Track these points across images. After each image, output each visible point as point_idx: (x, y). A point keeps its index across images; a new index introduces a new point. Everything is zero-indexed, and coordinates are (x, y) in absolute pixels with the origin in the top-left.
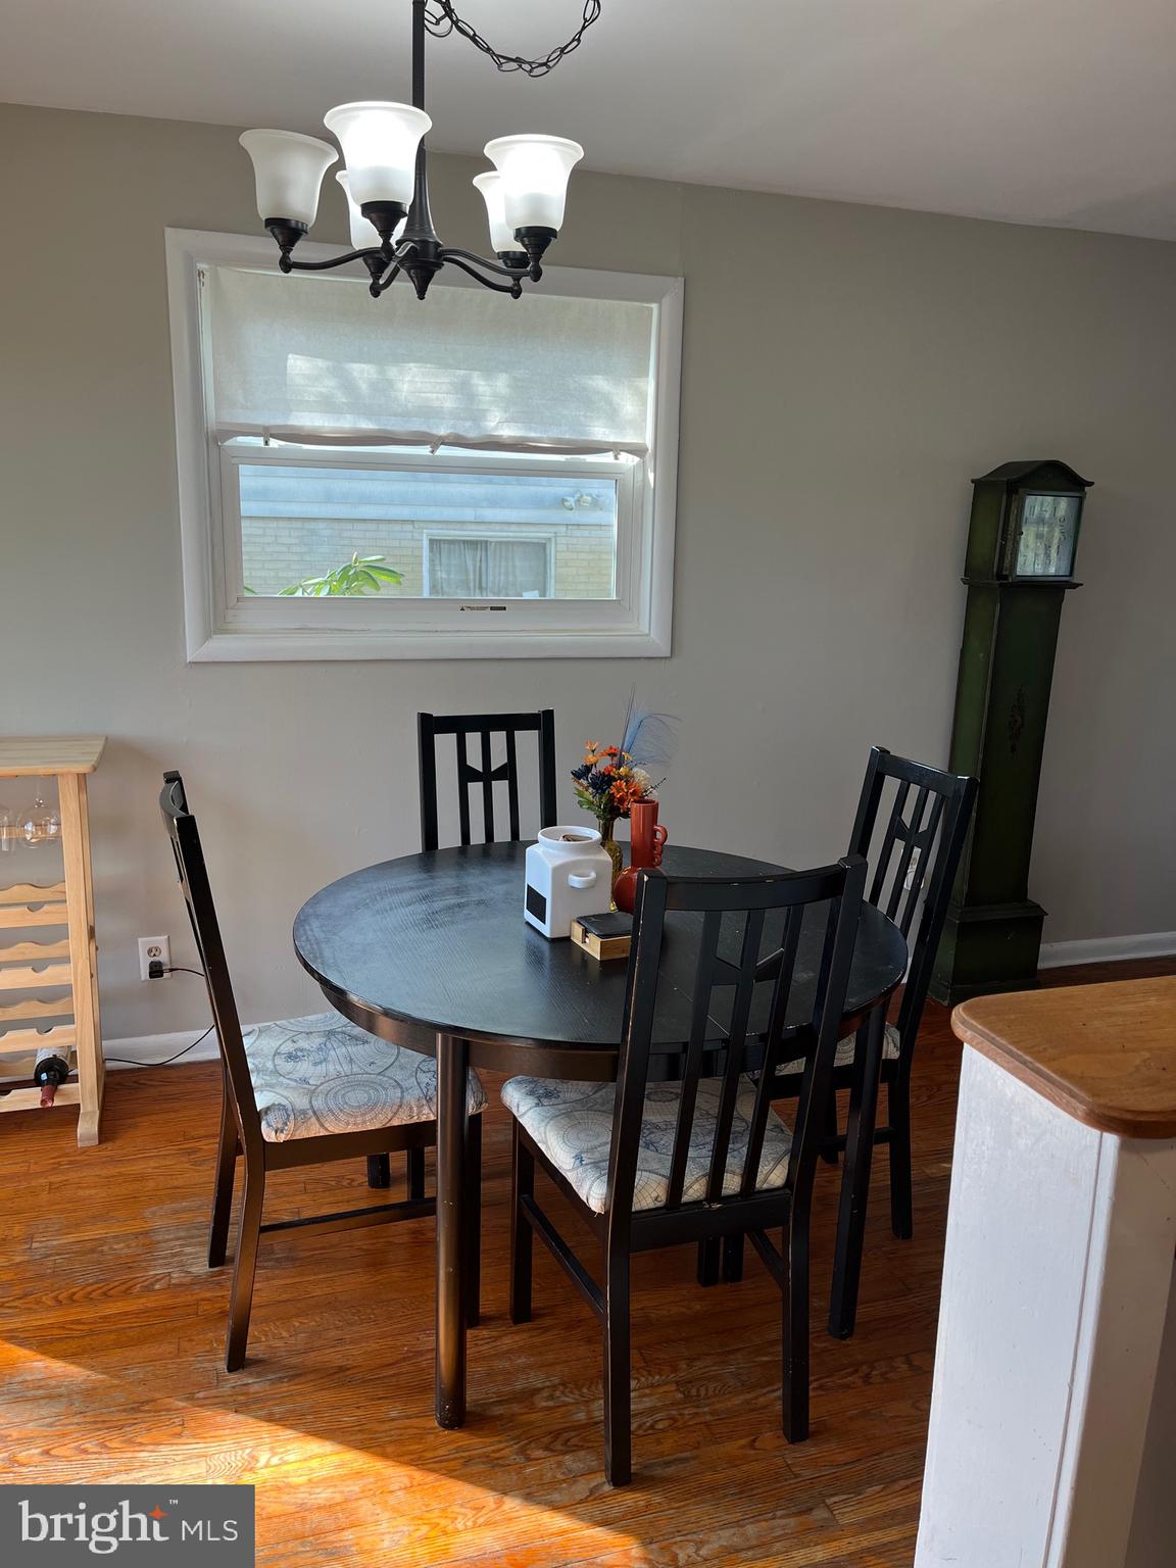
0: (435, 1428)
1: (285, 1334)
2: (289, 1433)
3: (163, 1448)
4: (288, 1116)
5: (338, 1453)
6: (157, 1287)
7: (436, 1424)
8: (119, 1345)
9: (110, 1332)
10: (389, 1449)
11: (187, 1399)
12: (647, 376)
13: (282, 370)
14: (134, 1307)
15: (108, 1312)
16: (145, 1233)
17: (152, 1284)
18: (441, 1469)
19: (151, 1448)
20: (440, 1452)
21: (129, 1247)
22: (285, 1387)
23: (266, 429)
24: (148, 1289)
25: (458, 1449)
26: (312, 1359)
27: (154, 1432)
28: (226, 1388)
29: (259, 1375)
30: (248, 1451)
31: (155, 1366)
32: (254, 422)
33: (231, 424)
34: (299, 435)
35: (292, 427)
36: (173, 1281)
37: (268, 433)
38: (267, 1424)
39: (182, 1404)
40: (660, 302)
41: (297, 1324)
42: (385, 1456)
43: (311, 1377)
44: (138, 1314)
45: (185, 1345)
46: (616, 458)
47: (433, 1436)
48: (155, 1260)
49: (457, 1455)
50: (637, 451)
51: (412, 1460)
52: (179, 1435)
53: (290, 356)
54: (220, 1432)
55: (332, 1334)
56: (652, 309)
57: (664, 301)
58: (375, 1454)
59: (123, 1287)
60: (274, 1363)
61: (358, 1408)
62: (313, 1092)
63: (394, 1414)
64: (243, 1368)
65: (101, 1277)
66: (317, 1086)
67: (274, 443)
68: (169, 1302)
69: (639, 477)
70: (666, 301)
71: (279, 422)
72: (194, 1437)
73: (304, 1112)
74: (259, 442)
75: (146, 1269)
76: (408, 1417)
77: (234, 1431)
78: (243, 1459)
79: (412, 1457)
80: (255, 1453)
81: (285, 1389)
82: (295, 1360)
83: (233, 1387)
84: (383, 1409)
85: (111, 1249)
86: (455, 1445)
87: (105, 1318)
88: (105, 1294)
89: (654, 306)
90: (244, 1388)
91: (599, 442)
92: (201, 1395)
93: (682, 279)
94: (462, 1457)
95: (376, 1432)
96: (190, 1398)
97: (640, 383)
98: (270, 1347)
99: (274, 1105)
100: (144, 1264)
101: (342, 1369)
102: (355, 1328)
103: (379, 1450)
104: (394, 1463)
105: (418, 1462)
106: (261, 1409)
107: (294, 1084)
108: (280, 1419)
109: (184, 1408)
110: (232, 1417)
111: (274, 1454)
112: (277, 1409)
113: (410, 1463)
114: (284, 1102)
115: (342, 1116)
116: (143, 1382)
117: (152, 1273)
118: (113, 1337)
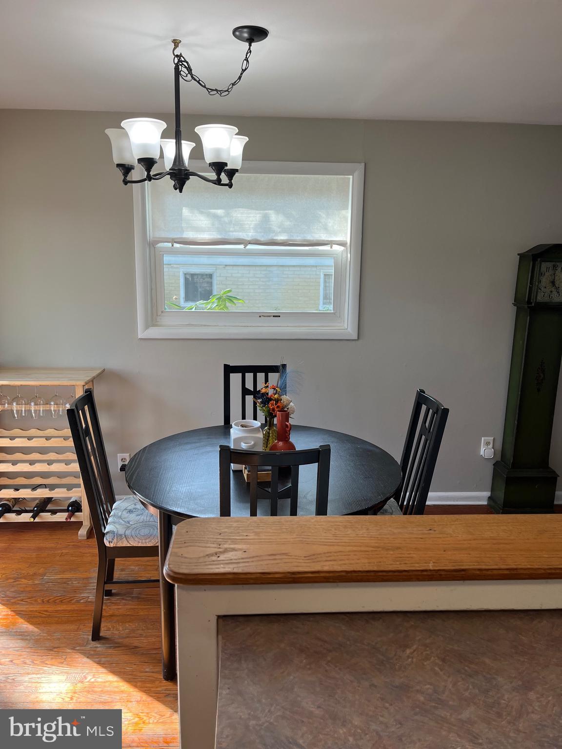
0: (161, 679)
1: (121, 629)
2: (104, 670)
3: (54, 667)
4: (114, 536)
5: (118, 682)
6: (82, 601)
7: (162, 677)
8: (57, 623)
9: (56, 617)
10: (139, 684)
11: (72, 649)
12: (348, 209)
13: (181, 214)
14: (69, 609)
15: (59, 609)
16: (87, 578)
17: (81, 600)
18: (155, 696)
19: (49, 666)
20: (159, 689)
21: (79, 583)
22: (110, 651)
23: (173, 239)
24: (78, 602)
25: (166, 690)
26: (126, 641)
27: (53, 660)
28: (88, 648)
29: (103, 644)
30: (84, 674)
31: (66, 633)
32: (168, 237)
33: (159, 238)
34: (187, 242)
35: (185, 238)
36: (89, 600)
37: (174, 241)
38: (96, 664)
39: (69, 651)
40: (353, 175)
41: (127, 625)
42: (136, 686)
43: (123, 648)
44: (70, 611)
45: (81, 627)
46: (331, 248)
47: (158, 682)
48: (85, 590)
49: (165, 692)
50: (342, 244)
51: (145, 690)
52: (62, 663)
53: (184, 208)
54: (78, 665)
55: (140, 632)
56: (349, 178)
57: (354, 174)
58: (132, 685)
59: (69, 600)
60: (111, 640)
61: (135, 664)
62: (129, 527)
63: (147, 670)
64: (98, 640)
65: (63, 594)
66: (132, 525)
67: (177, 245)
68: (83, 608)
69: (344, 256)
70: (356, 174)
71: (178, 236)
72: (67, 664)
73: (121, 535)
74: (170, 245)
75: (81, 593)
76: (153, 672)
77: (83, 665)
78: (81, 677)
79: (146, 689)
80: (87, 676)
81: (110, 652)
82: (120, 640)
83: (91, 647)
84: (144, 667)
85: (72, 583)
86: (165, 688)
87: (57, 611)
88: (61, 601)
89: (351, 177)
90: (95, 648)
91: (324, 240)
92: (77, 648)
93: (363, 164)
94: (166, 693)
95: (137, 676)
96: (73, 649)
97: (344, 212)
98: (113, 633)
99: (111, 531)
100: (81, 591)
101: (136, 647)
102: (150, 631)
103: (135, 683)
104: (138, 690)
105: (148, 692)
106: (97, 658)
107: (123, 522)
108: (103, 664)
109: (69, 652)
110: (85, 660)
111: (94, 677)
112: (103, 659)
113: (144, 691)
114: (115, 530)
115: (136, 539)
116: (59, 639)
117: (82, 595)
118: (56, 619)
